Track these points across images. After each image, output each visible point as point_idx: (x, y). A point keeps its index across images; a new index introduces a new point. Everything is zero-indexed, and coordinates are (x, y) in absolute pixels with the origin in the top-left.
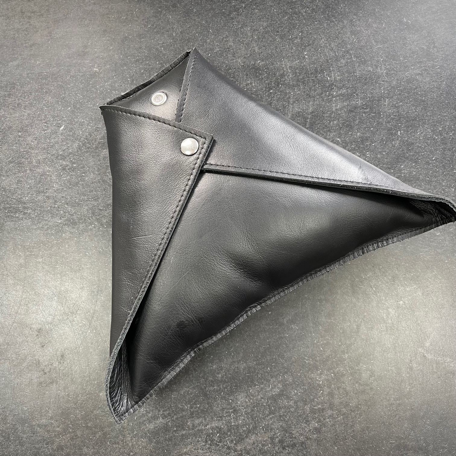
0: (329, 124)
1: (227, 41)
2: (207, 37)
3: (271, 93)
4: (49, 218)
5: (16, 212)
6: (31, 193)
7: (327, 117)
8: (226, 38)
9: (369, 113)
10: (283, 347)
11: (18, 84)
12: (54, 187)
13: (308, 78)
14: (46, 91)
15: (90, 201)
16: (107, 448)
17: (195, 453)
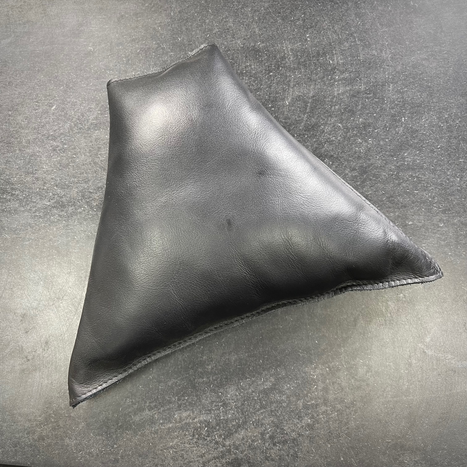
0: (330, 109)
1: (227, 21)
2: (206, 17)
3: (270, 76)
4: (37, 200)
5: (3, 193)
6: (20, 174)
7: (328, 101)
8: (226, 18)
9: (372, 99)
10: (276, 338)
11: (10, 61)
12: (43, 168)
13: (310, 61)
14: (38, 70)
15: (80, 183)
16: (90, 440)
17: (182, 447)
